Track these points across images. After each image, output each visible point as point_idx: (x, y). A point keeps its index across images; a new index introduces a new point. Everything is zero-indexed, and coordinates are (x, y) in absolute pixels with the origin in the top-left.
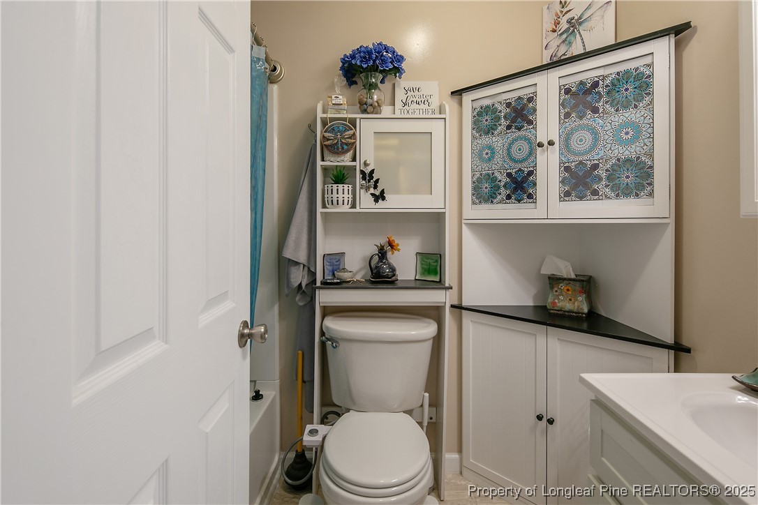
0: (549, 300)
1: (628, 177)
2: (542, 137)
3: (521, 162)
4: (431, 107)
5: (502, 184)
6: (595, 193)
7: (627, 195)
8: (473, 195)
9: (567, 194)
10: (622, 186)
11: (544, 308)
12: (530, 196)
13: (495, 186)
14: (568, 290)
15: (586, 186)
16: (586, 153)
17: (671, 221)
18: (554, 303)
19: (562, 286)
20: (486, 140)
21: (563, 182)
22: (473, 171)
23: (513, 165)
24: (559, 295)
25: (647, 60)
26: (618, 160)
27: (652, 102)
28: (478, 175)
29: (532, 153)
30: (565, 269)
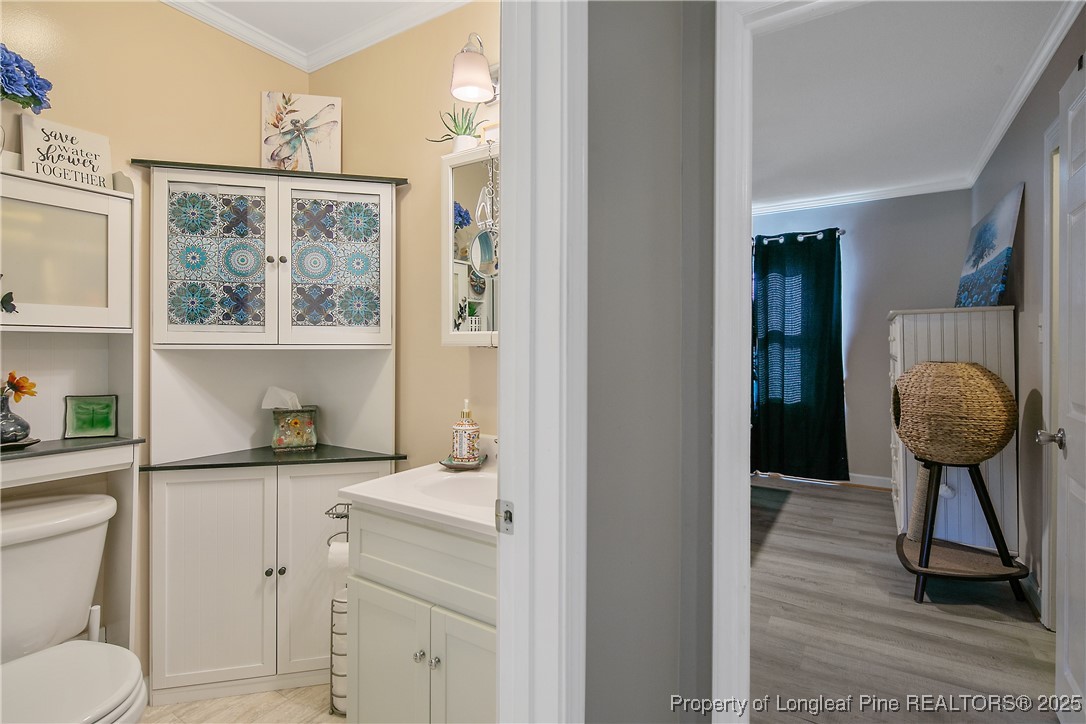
0: (275, 438)
1: (359, 305)
2: (271, 250)
3: (244, 275)
4: (98, 174)
5: (218, 299)
6: (329, 318)
7: (358, 322)
8: (171, 310)
9: (301, 318)
10: (354, 314)
11: (269, 449)
12: (256, 318)
13: (206, 302)
14: (296, 423)
15: (321, 311)
16: (321, 276)
17: (393, 348)
18: (280, 440)
19: (290, 419)
20: (195, 240)
21: (295, 304)
22: (170, 277)
23: (233, 277)
24: (286, 430)
25: (375, 200)
26: (351, 288)
27: (378, 239)
28: (179, 284)
29: (259, 266)
30: (291, 401)
